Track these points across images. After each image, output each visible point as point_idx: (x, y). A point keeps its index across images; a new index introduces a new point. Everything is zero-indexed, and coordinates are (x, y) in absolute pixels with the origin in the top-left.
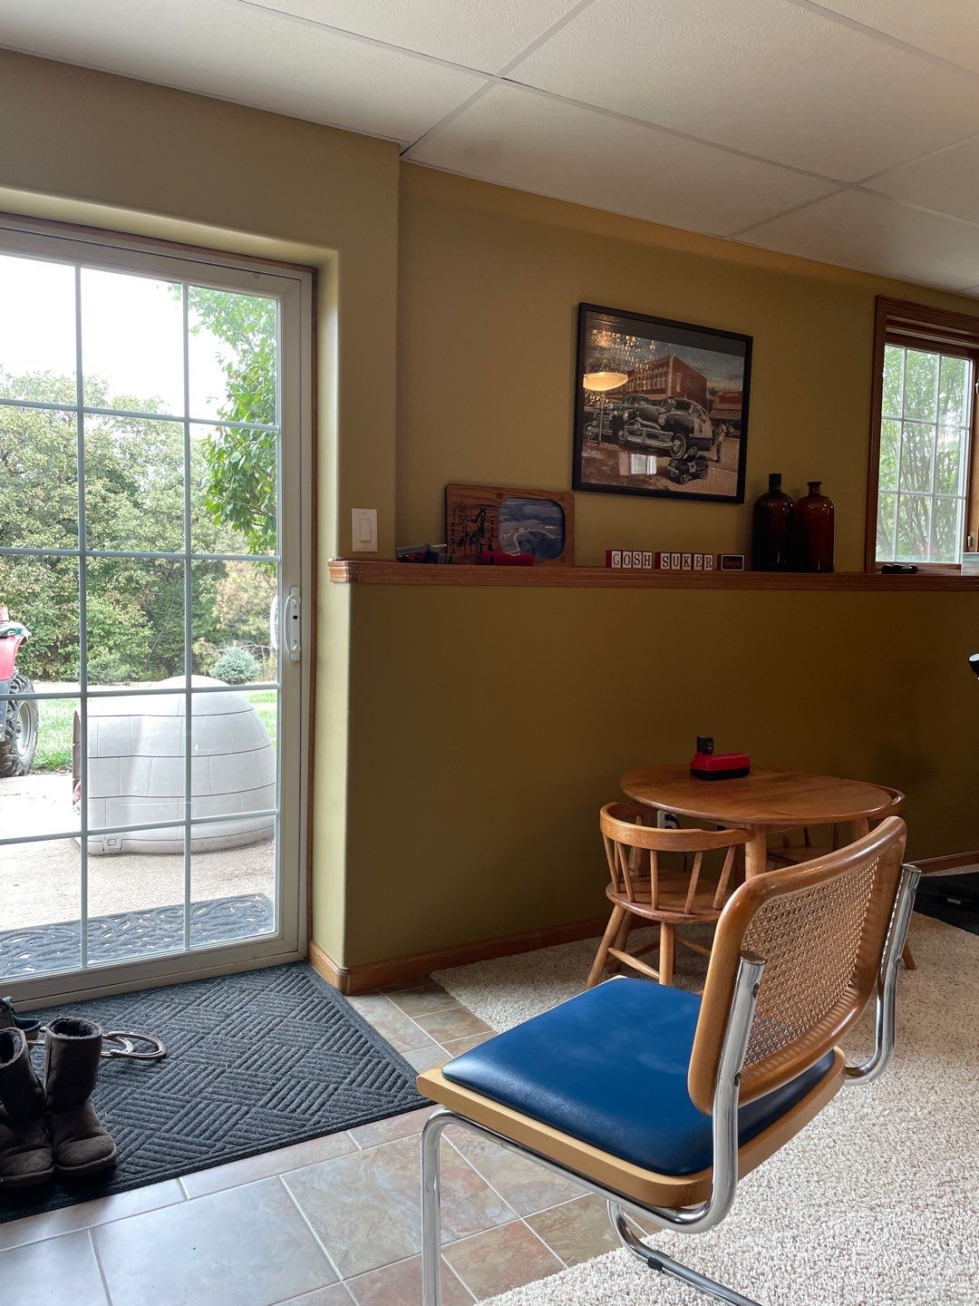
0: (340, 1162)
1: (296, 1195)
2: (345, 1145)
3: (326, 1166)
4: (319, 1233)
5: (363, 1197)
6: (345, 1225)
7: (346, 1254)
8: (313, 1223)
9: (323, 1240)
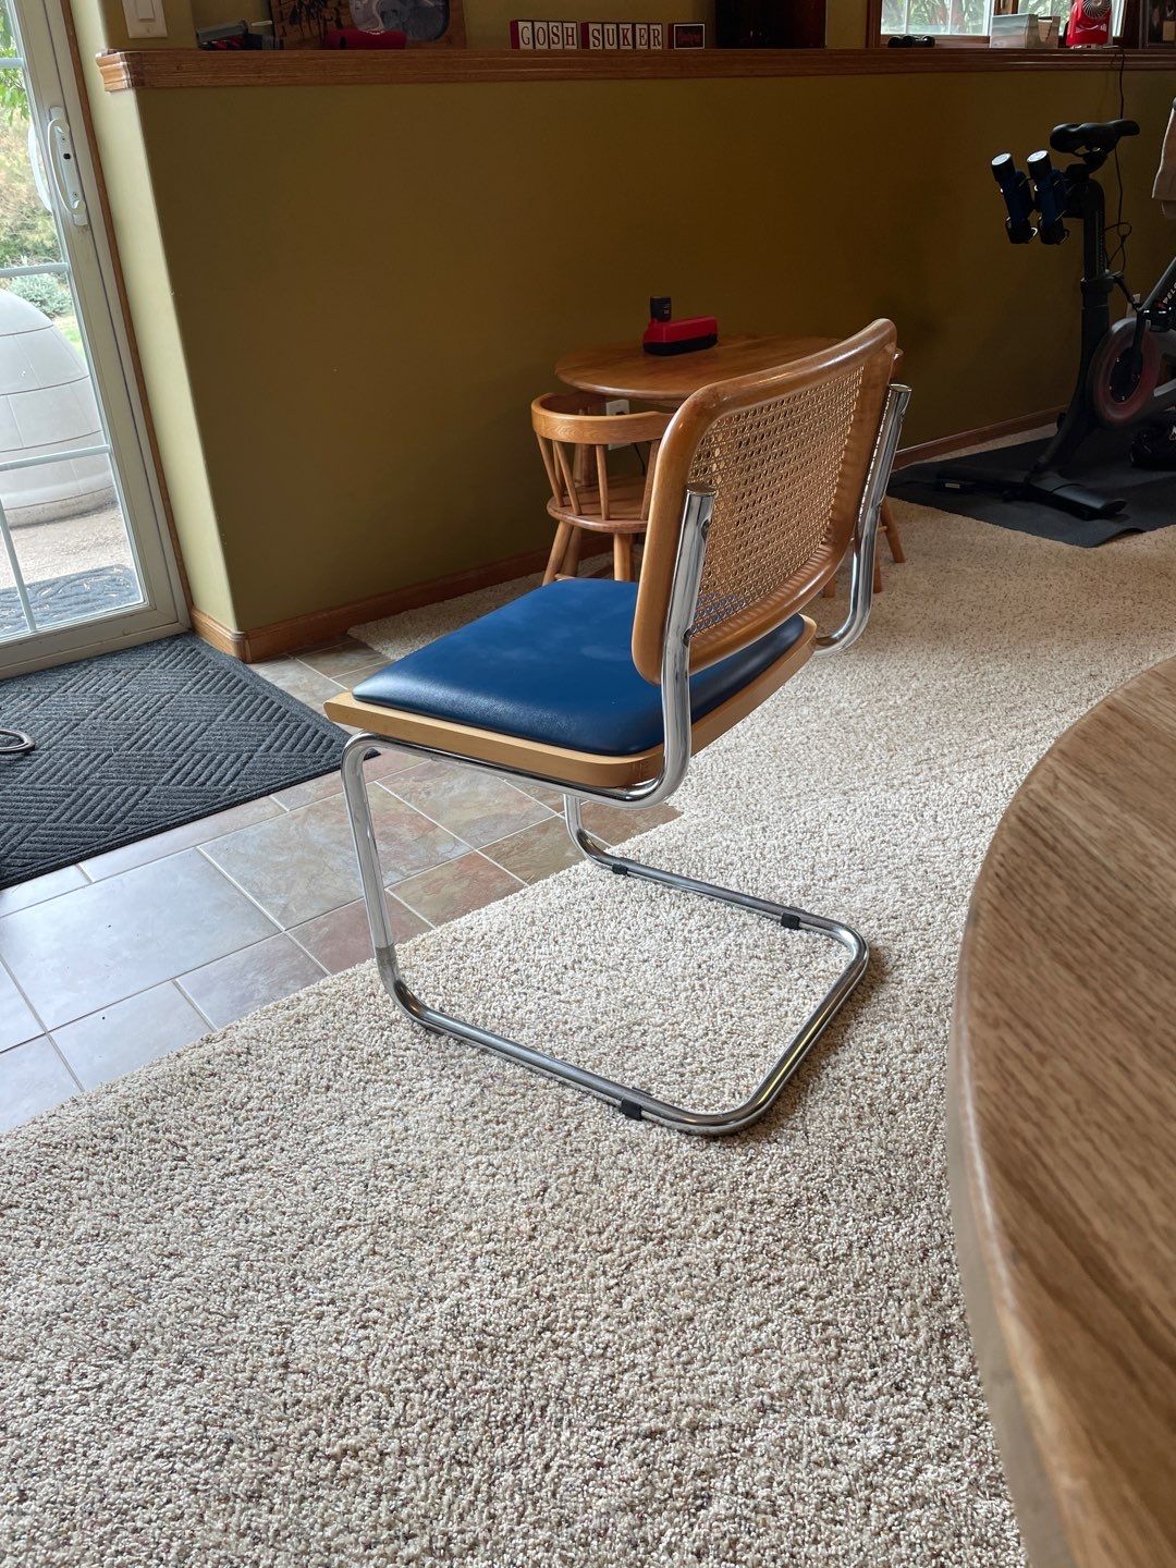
0: (266, 825)
1: (220, 863)
2: (269, 809)
3: (251, 831)
4: (252, 893)
5: (298, 854)
6: (281, 882)
7: (285, 907)
8: (244, 885)
9: (257, 898)
